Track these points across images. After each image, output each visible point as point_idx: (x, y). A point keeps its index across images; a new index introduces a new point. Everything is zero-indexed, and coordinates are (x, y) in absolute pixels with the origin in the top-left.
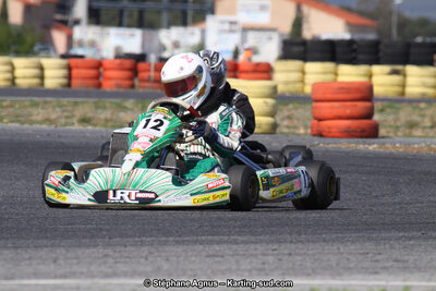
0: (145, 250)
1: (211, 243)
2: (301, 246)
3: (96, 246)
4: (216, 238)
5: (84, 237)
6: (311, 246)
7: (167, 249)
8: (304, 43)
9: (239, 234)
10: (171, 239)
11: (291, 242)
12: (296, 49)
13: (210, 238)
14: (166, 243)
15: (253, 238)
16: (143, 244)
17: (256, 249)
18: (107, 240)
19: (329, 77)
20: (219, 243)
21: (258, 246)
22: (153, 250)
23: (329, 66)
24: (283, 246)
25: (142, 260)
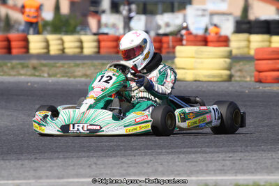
0: (147, 158)
1: (190, 153)
2: (247, 154)
3: (116, 156)
4: (193, 150)
5: (109, 150)
6: (254, 154)
7: (161, 157)
8: (249, 22)
9: (208, 146)
10: (164, 151)
11: (241, 152)
12: (244, 26)
13: (189, 149)
14: (160, 154)
15: (216, 150)
16: (146, 154)
17: (219, 157)
18: (123, 152)
19: (266, 44)
20: (194, 153)
21: (219, 154)
22: (152, 158)
23: (266, 37)
24: (236, 154)
25: (145, 165)
